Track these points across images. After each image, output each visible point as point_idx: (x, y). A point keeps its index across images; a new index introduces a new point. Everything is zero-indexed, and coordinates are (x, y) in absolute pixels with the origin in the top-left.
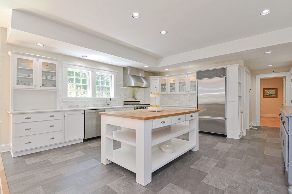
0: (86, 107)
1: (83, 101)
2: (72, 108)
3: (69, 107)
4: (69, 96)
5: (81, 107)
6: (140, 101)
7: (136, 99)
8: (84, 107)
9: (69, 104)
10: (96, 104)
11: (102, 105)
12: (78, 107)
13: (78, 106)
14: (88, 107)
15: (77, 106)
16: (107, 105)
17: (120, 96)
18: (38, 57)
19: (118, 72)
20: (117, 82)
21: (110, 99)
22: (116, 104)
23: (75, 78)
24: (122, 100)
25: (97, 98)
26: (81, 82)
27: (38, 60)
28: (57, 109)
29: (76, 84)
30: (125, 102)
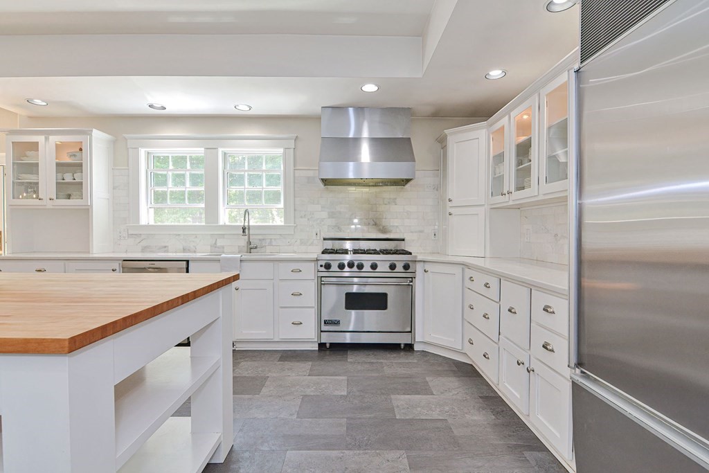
0: (189, 251)
1: (178, 235)
2: (152, 251)
3: (144, 250)
4: (143, 221)
5: (176, 252)
6: (403, 240)
7: (384, 231)
8: (184, 250)
9: (144, 243)
11: (239, 246)
12: (167, 251)
13: (165, 247)
14: (195, 252)
15: (165, 249)
16: (251, 248)
17: (308, 219)
18: (47, 134)
19: (297, 137)
20: (296, 171)
21: (244, 229)
22: (290, 245)
23: (170, 173)
24: (318, 234)
25: (222, 226)
26: (188, 184)
27: (47, 139)
28: (89, 252)
29: (169, 189)
30: (325, 239)
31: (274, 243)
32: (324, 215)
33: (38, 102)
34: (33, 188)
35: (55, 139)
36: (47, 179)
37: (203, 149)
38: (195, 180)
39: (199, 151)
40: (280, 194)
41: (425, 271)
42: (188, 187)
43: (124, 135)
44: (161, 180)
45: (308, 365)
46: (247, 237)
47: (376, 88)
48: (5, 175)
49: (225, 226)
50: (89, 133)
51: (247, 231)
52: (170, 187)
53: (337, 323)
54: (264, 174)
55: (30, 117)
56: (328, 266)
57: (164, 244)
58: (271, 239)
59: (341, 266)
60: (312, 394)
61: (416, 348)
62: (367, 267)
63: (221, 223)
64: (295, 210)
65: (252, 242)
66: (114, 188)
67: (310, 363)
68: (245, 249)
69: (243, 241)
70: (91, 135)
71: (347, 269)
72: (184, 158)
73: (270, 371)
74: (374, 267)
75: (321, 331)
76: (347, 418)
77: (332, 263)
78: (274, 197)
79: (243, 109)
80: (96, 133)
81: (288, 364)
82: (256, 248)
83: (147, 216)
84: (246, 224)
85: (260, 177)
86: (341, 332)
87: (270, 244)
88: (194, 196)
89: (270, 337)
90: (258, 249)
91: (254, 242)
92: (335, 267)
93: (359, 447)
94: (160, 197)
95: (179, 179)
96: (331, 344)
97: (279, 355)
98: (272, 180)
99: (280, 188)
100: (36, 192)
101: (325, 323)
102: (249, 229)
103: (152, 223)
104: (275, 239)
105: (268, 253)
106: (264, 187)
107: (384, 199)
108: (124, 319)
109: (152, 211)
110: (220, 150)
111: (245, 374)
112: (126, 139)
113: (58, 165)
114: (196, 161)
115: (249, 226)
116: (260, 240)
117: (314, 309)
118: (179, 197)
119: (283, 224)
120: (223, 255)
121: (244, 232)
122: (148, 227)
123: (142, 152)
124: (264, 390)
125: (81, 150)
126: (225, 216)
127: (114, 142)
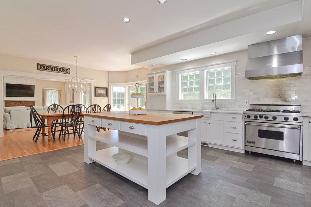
0: (194, 109)
1: (191, 103)
2: (182, 109)
3: (180, 108)
4: (180, 99)
5: (190, 109)
6: (300, 105)
8: (193, 109)
9: (180, 106)
10: (204, 106)
11: (212, 108)
12: (187, 109)
13: (186, 107)
14: (196, 109)
15: (186, 108)
16: (216, 108)
17: (243, 96)
18: (156, 73)
19: (237, 60)
20: (236, 75)
21: (213, 101)
22: (234, 107)
23: (188, 81)
24: (248, 102)
25: (206, 100)
26: (194, 85)
27: (156, 75)
28: (165, 109)
29: (188, 87)
30: (250, 105)
31: (226, 106)
32: (251, 93)
33: (154, 65)
34: (153, 89)
35: (158, 75)
36: (156, 86)
37: (199, 71)
38: (197, 83)
39: (198, 72)
40: (230, 86)
41: (309, 122)
42: (194, 86)
43: (175, 71)
44: (185, 84)
45: (238, 158)
46: (215, 104)
47: (275, 32)
48: (147, 86)
49: (207, 100)
50: (165, 72)
51: (214, 101)
52: (189, 86)
53: (254, 143)
54: (223, 78)
55: (153, 69)
56: (249, 117)
57: (186, 106)
58: (225, 105)
59: (256, 117)
60: (235, 167)
61: (304, 163)
62: (270, 118)
63: (205, 98)
64: (236, 92)
65: (216, 105)
66: (172, 88)
67: (239, 157)
68: (214, 109)
69: (213, 106)
70: (166, 72)
71: (259, 118)
72: (193, 76)
73: (220, 156)
74: (275, 118)
75: (246, 145)
76: (248, 178)
77: (251, 115)
78: (227, 87)
79: (213, 54)
80: (168, 72)
81: (229, 155)
82: (218, 108)
83: (181, 97)
84: (214, 99)
85: (221, 79)
86: (256, 147)
87: (225, 107)
88: (196, 89)
89: (222, 144)
90: (219, 109)
91: (218, 106)
92: (252, 117)
93: (249, 188)
94: (185, 90)
95: (191, 83)
96: (251, 152)
97: (225, 152)
98: (226, 80)
99: (229, 83)
100: (153, 91)
101: (247, 142)
102: (216, 100)
103: (183, 99)
104: (227, 105)
105: (224, 110)
106: (223, 83)
107: (286, 84)
108: (168, 121)
109: (183, 95)
110: (205, 71)
111: (211, 155)
112: (175, 72)
113: (158, 82)
114: (197, 76)
115: (215, 99)
116: (220, 105)
117: (242, 135)
118: (191, 90)
119: (230, 98)
120: (204, 110)
121: (213, 102)
122: (182, 100)
123: (180, 75)
124: (216, 161)
125: (164, 77)
126: (207, 96)
127: (172, 73)
